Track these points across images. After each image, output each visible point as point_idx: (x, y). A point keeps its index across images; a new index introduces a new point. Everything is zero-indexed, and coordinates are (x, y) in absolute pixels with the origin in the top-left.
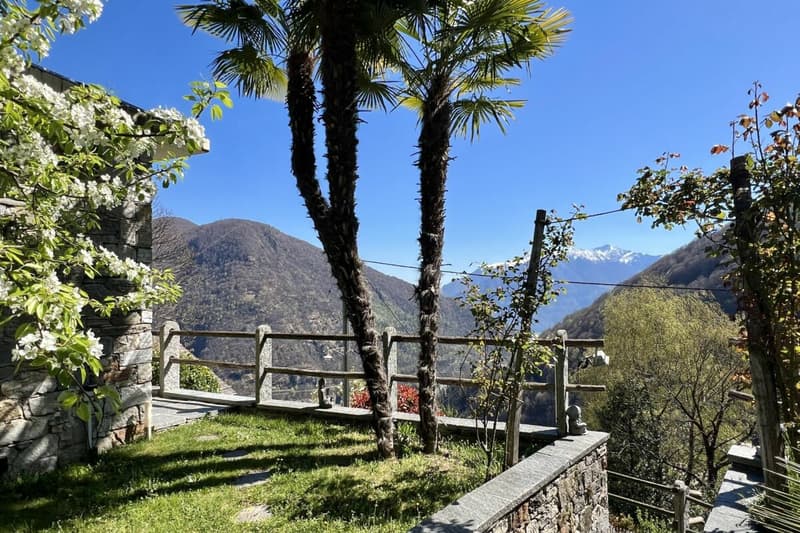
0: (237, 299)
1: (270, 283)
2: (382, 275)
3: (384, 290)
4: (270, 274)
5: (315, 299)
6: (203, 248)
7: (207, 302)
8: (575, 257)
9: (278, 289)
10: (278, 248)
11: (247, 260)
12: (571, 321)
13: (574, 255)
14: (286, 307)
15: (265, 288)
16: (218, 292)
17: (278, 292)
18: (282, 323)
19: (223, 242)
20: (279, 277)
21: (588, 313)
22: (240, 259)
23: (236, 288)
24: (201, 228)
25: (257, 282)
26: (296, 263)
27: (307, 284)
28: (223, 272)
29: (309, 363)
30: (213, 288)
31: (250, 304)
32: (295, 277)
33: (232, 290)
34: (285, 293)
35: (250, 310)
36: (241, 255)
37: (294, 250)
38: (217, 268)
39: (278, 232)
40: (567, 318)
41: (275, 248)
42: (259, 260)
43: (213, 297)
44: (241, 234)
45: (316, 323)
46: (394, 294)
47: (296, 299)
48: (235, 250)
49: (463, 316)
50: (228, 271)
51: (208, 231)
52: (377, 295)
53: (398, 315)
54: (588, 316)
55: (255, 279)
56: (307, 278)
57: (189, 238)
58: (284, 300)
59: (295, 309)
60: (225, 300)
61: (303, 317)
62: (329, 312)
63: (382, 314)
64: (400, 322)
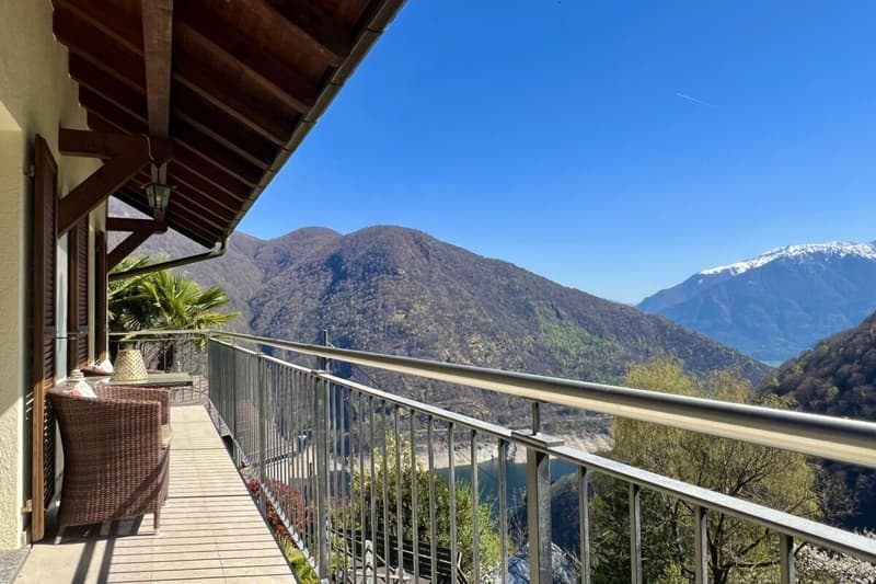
0: (384, 319)
1: (422, 300)
2: (558, 287)
3: (563, 305)
4: (422, 289)
5: (475, 319)
6: (348, 261)
7: (352, 323)
8: (842, 255)
9: (431, 307)
10: (432, 258)
11: (396, 273)
12: (827, 348)
13: (839, 252)
14: (441, 329)
15: (416, 306)
16: (364, 312)
17: (432, 310)
18: (436, 348)
19: (369, 254)
20: (432, 291)
21: (855, 337)
22: (388, 273)
23: (384, 306)
24: (346, 237)
25: (407, 299)
26: (453, 276)
27: (465, 299)
28: (370, 287)
29: (469, 397)
30: (359, 307)
31: (399, 325)
32: (451, 292)
33: (380, 309)
34: (440, 312)
35: (400, 332)
36: (389, 268)
37: (451, 259)
38: (363, 284)
39: (431, 239)
40: (821, 343)
41: (428, 259)
42: (409, 272)
43: (358, 318)
44: (389, 244)
45: (477, 348)
46: (575, 311)
47: (453, 318)
48: (382, 262)
49: (670, 339)
50: (374, 287)
51: (353, 241)
52: (554, 313)
53: (582, 339)
54: (854, 341)
55: (405, 295)
56: (466, 293)
57: (332, 251)
58: (439, 320)
59: (452, 331)
60: (372, 321)
61: (461, 341)
62: (492, 335)
63: (562, 336)
64: (583, 347)
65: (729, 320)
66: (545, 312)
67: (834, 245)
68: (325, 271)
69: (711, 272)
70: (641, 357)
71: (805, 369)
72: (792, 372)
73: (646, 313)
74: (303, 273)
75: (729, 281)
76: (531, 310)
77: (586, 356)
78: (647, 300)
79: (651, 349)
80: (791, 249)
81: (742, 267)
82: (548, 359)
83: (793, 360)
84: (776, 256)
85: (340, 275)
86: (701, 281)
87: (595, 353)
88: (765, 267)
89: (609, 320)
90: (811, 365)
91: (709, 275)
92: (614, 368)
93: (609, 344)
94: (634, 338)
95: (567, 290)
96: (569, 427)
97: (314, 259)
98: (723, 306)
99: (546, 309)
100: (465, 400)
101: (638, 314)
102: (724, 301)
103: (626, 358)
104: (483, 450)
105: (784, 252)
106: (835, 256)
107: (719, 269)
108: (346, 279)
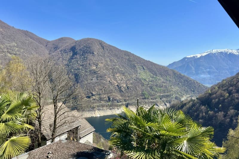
0: (89, 68)
1: (102, 62)
2: (144, 60)
3: (145, 65)
4: (102, 59)
5: (118, 69)
6: (78, 49)
7: (79, 69)
8: (228, 53)
9: (104, 65)
10: (105, 49)
11: (93, 54)
12: (225, 82)
13: (227, 52)
14: (107, 72)
15: (100, 64)
16: (83, 65)
17: (105, 66)
18: (106, 78)
19: (85, 47)
20: (105, 60)
21: (233, 79)
22: (91, 53)
23: (89, 64)
24: (77, 41)
25: (97, 62)
26: (111, 55)
27: (115, 63)
28: (85, 58)
29: (116, 93)
30: (81, 64)
31: (94, 70)
32: (111, 60)
33: (88, 65)
34: (107, 66)
35: (94, 72)
36: (91, 52)
37: (111, 50)
38: (82, 57)
39: (105, 43)
40: (223, 80)
41: (104, 49)
42: (98, 53)
43: (81, 67)
44: (91, 44)
45: (118, 78)
46: (149, 68)
47: (111, 69)
48: (89, 50)
49: (177, 77)
50: (86, 58)
51: (79, 42)
52: (142, 68)
53: (150, 76)
54: (234, 80)
55: (96, 61)
56: (115, 61)
57: (73, 45)
58: (107, 69)
59: (111, 72)
60: (85, 69)
61: (114, 76)
62: (123, 74)
63: (144, 75)
64: (151, 79)
65: (194, 72)
66: (140, 67)
67: (226, 50)
68: (70, 52)
69: (189, 57)
70: (168, 82)
71: (219, 88)
72: (215, 89)
73: (170, 69)
74: (62, 52)
75: (195, 59)
76: (135, 67)
77: (151, 81)
78: (170, 65)
79: (171, 80)
80: (214, 51)
81: (199, 56)
82: (140, 82)
83: (215, 85)
84: (209, 53)
85: (75, 53)
86: (186, 59)
87: (154, 81)
88: (206, 56)
89: (159, 70)
90: (221, 87)
91: (189, 58)
92: (160, 85)
93: (159, 78)
94: (166, 76)
95: (147, 61)
96: (146, 103)
97: (66, 48)
98: (192, 67)
99: (140, 66)
100: (114, 94)
101: (168, 69)
102: (193, 66)
103: (163, 82)
104: (119, 110)
105: (211, 52)
106: (226, 53)
107: (192, 56)
108: (77, 55)
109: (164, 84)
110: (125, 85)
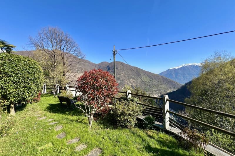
0: (116, 76)
3: (146, 74)
4: (122, 71)
5: (131, 76)
6: (110, 67)
14: (125, 78)
15: (122, 74)
17: (124, 75)
20: (124, 72)
22: (117, 69)
23: (116, 74)
24: (110, 63)
25: (120, 73)
26: (127, 69)
35: (119, 78)
37: (127, 67)
39: (124, 63)
41: (123, 66)
42: (120, 69)
44: (117, 64)
45: (131, 81)
46: (148, 75)
47: (127, 76)
49: (164, 80)
56: (130, 72)
57: (107, 65)
59: (127, 78)
61: (129, 80)
62: (134, 79)
63: (145, 78)
64: (149, 81)
65: (174, 77)
66: (143, 75)
67: (194, 64)
68: (106, 69)
69: (171, 68)
70: (159, 83)
75: (175, 70)
76: (141, 75)
78: (160, 74)
79: (161, 81)
80: (186, 65)
81: (177, 68)
82: (143, 83)
84: (183, 66)
85: (109, 69)
86: (170, 70)
87: (151, 82)
88: (181, 68)
89: (154, 76)
93: (154, 80)
94: (158, 79)
95: (147, 72)
97: (105, 67)
101: (159, 76)
102: (174, 73)
107: (173, 68)
108: (110, 70)
109: (157, 84)
110: (135, 85)
